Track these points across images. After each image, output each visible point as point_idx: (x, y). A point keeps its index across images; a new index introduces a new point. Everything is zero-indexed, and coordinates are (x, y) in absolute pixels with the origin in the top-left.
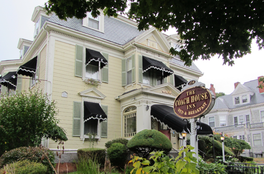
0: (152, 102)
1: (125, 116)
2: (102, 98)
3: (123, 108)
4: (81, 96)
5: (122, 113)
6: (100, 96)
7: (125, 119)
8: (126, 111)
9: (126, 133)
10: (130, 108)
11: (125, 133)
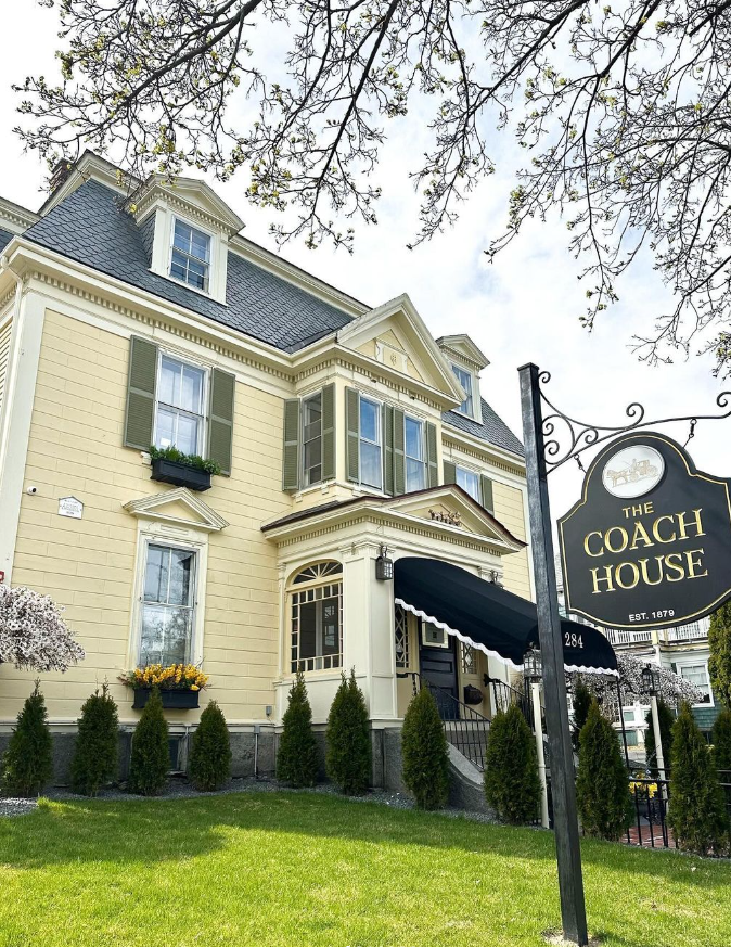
0: (398, 548)
1: (295, 597)
2: (213, 527)
3: (288, 566)
4: (135, 516)
5: (282, 584)
6: (207, 523)
7: (295, 609)
8: (298, 580)
9: (298, 659)
10: (315, 568)
11: (294, 656)
